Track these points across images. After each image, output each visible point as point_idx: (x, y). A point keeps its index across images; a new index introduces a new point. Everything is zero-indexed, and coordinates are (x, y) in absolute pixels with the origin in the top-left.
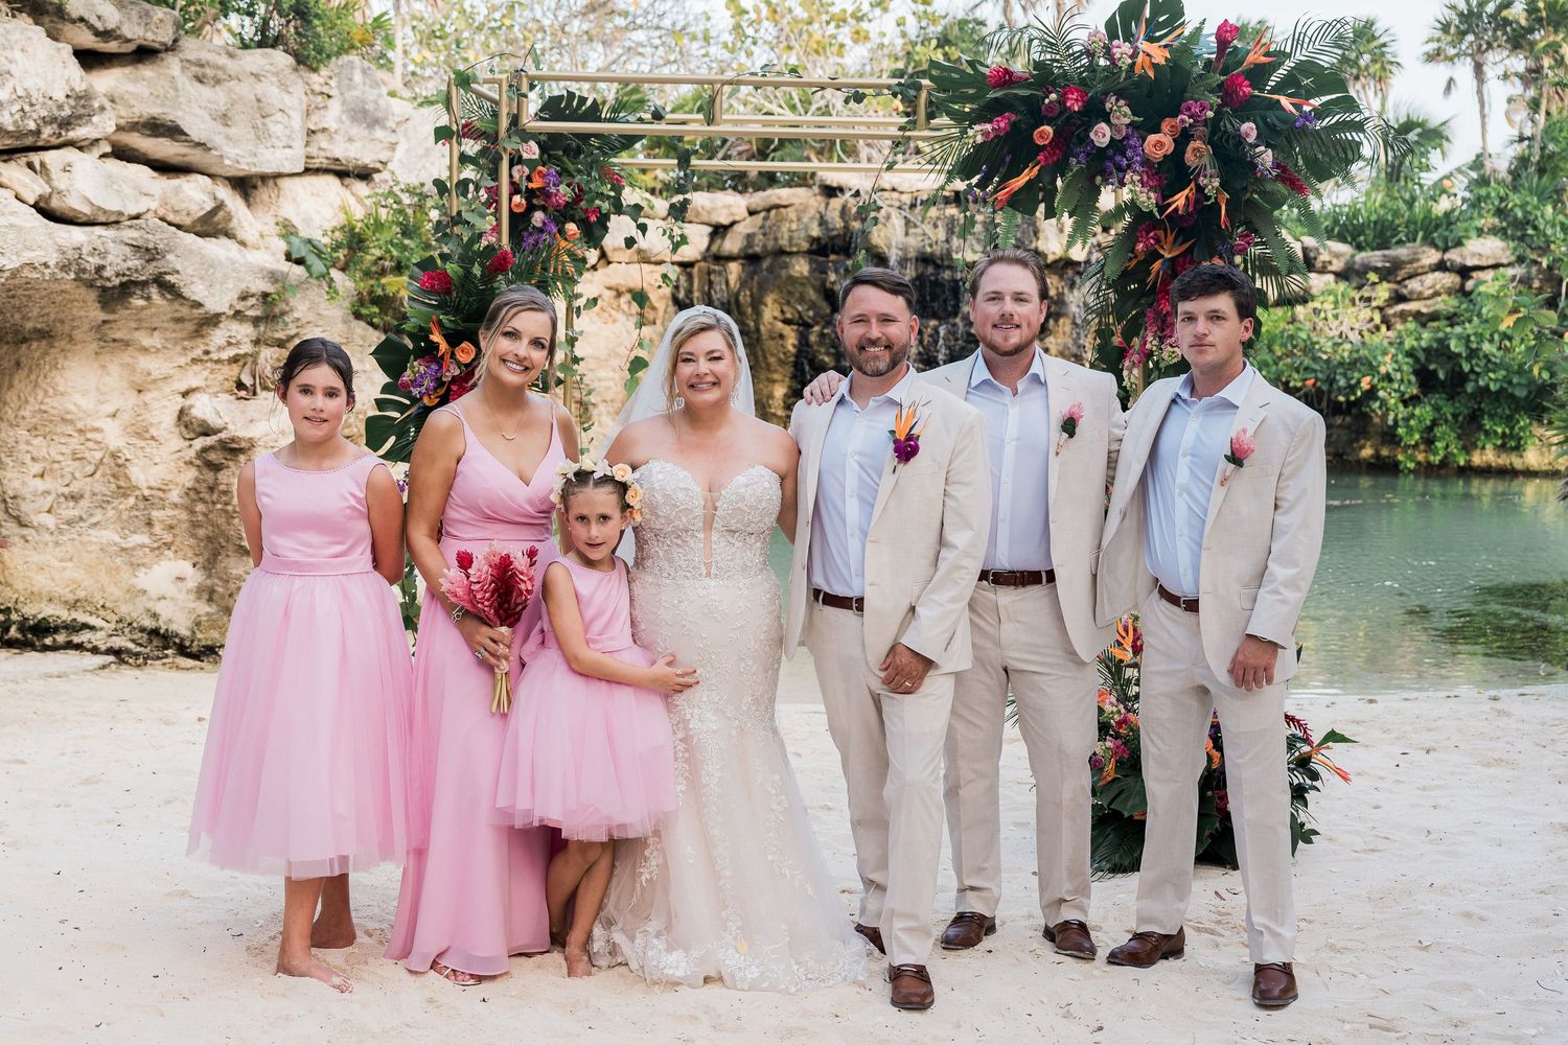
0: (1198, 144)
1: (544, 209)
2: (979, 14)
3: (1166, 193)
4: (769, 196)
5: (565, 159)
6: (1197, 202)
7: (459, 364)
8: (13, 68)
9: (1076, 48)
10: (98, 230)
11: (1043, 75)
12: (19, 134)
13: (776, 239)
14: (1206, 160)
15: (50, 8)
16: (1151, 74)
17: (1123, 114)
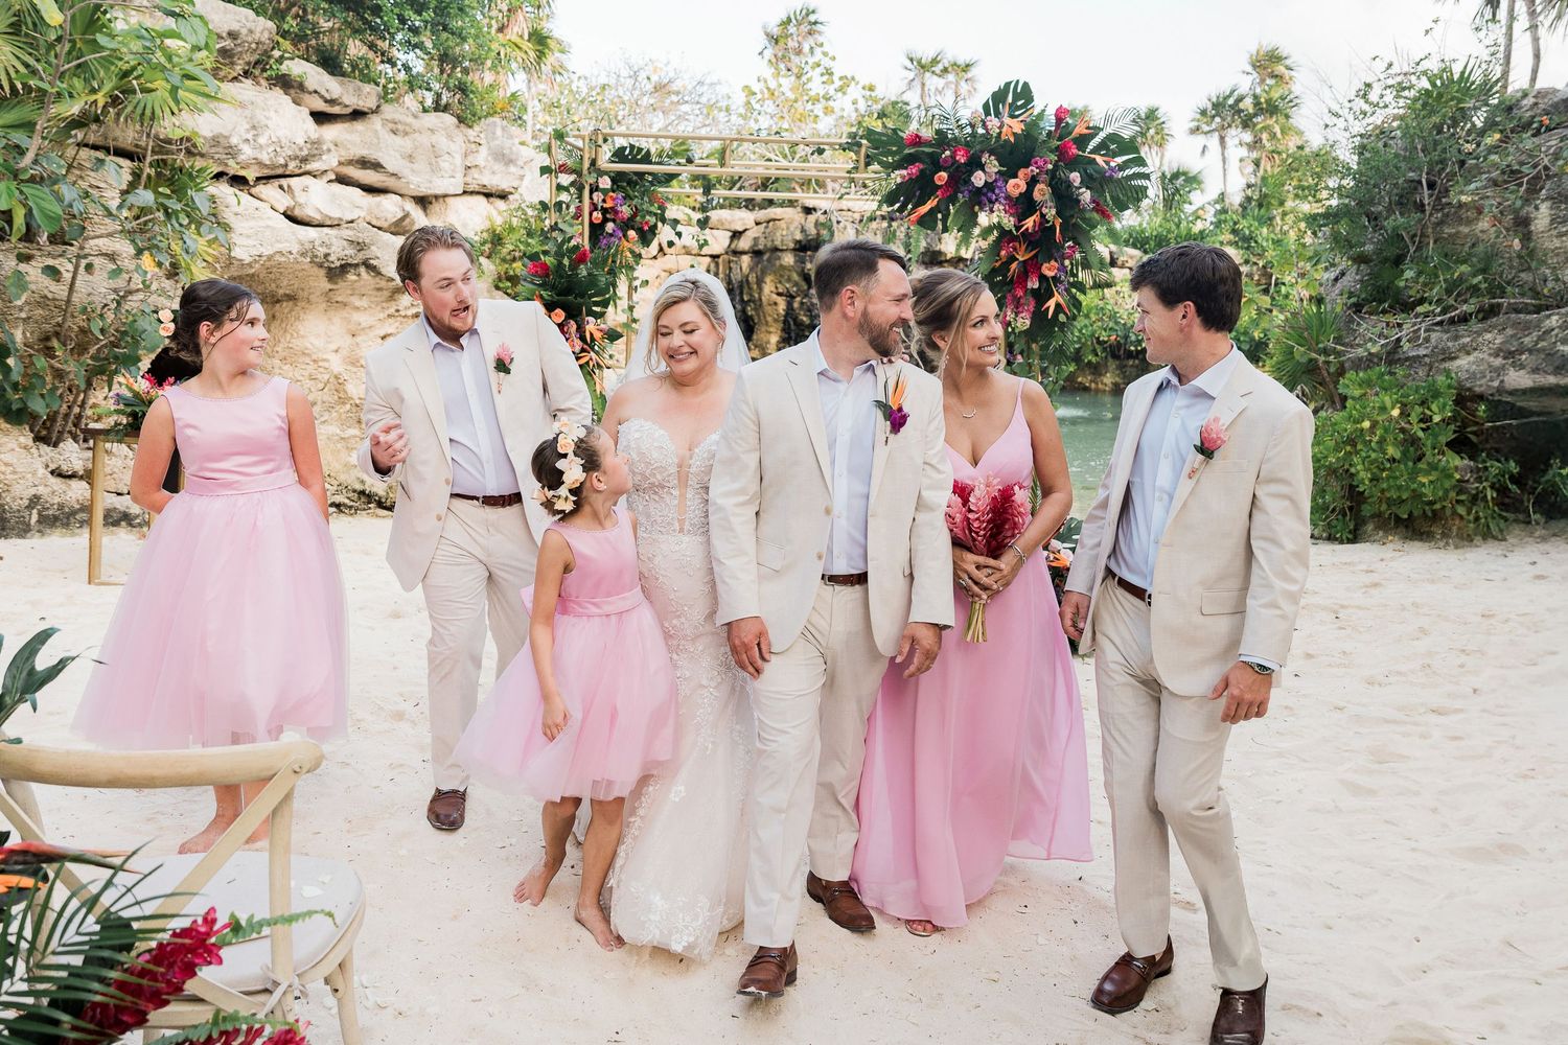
0: (1042, 186)
1: (613, 220)
2: (905, 98)
3: (1021, 217)
5: (628, 188)
6: (1041, 224)
8: (269, 123)
9: (963, 121)
10: (325, 230)
11: (942, 139)
12: (273, 167)
14: (1047, 197)
15: (295, 84)
16: (1012, 140)
17: (993, 166)
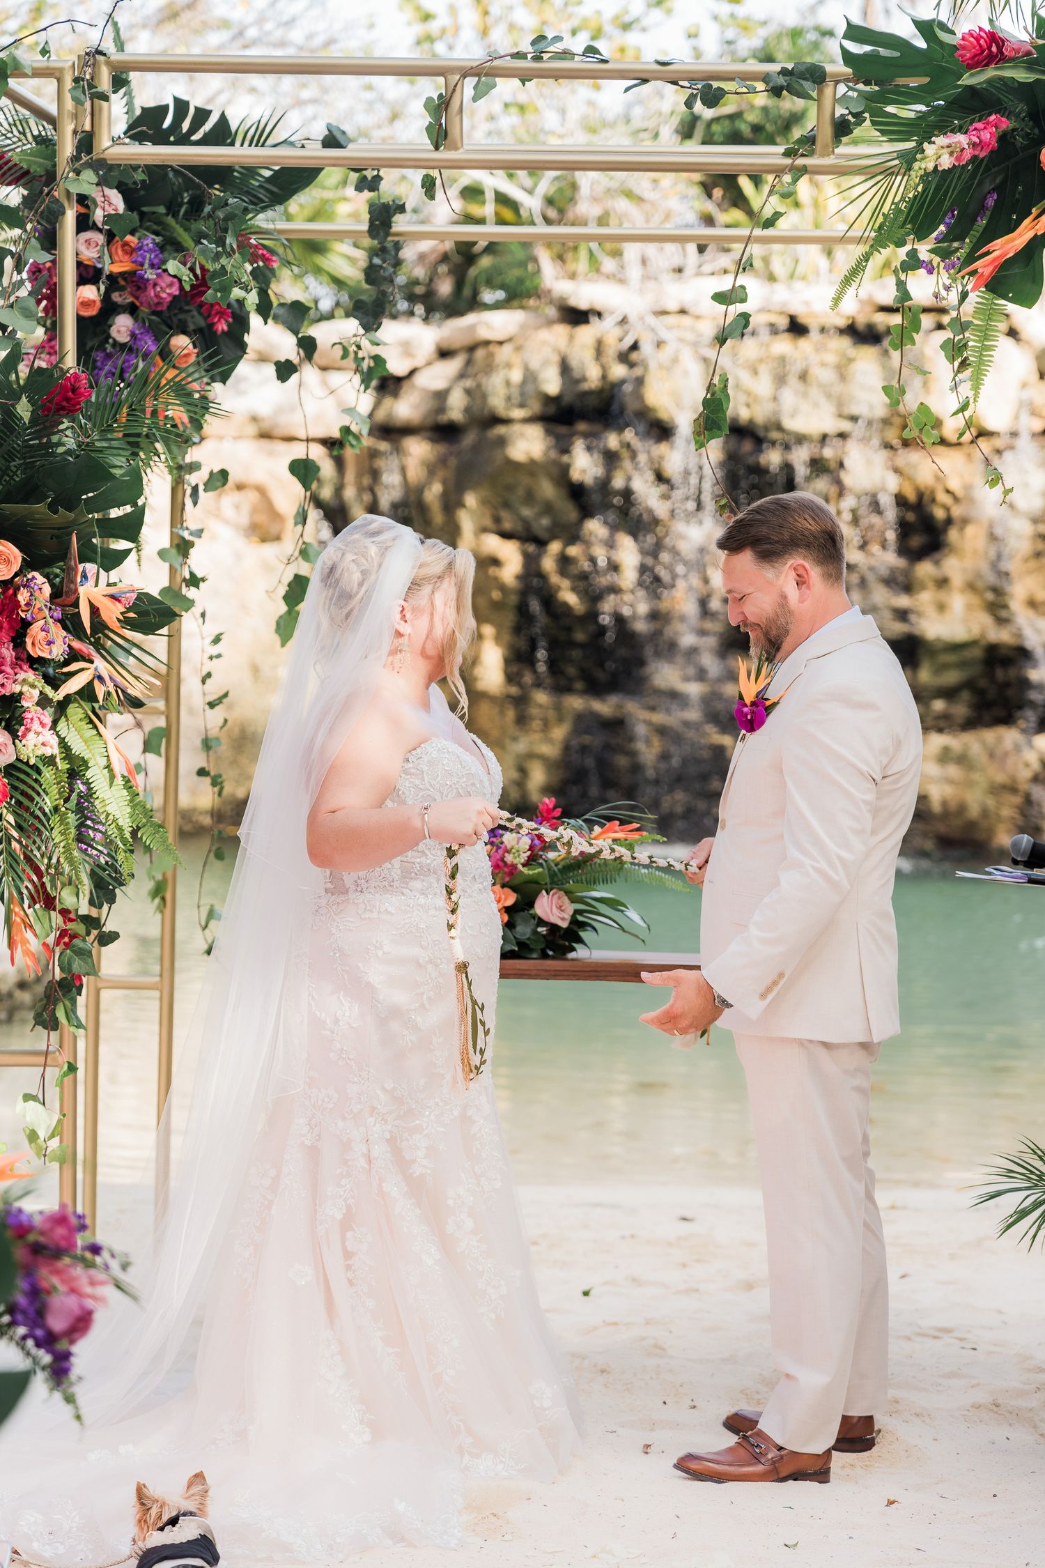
1: (132, 310)
4: (472, 328)
5: (170, 220)
13: (484, 397)
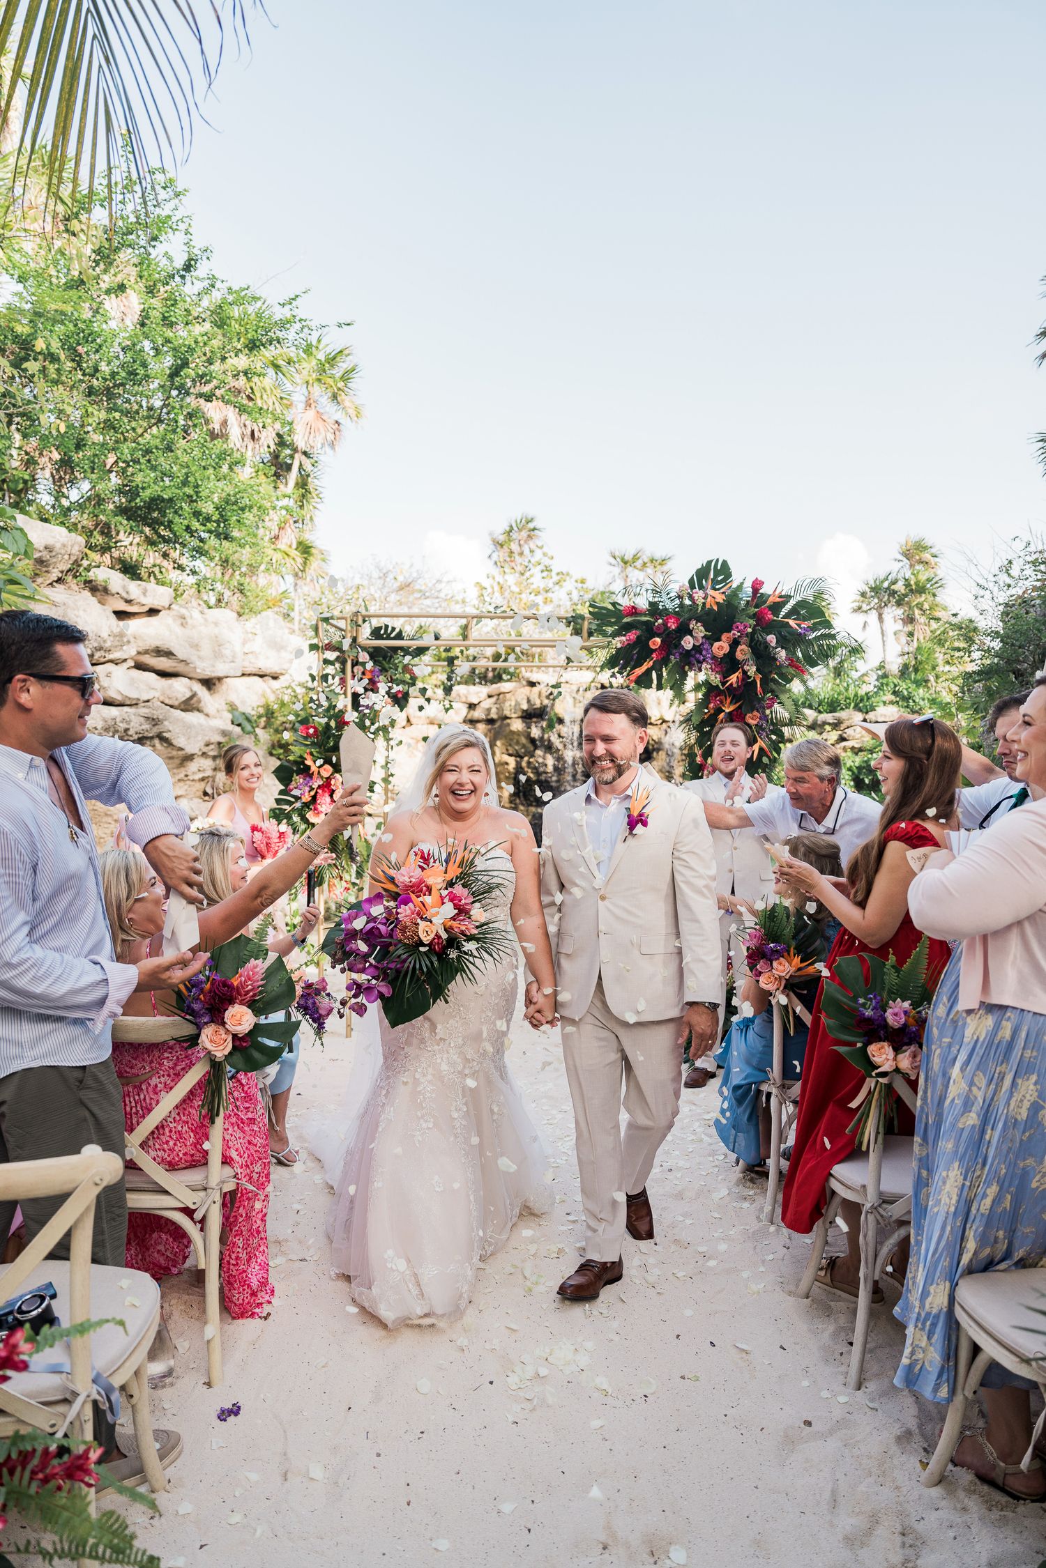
0: (744, 647)
3: (725, 675)
6: (743, 680)
7: (322, 777)
9: (671, 595)
10: (126, 708)
11: (654, 609)
14: (748, 656)
16: (715, 608)
17: (699, 631)
